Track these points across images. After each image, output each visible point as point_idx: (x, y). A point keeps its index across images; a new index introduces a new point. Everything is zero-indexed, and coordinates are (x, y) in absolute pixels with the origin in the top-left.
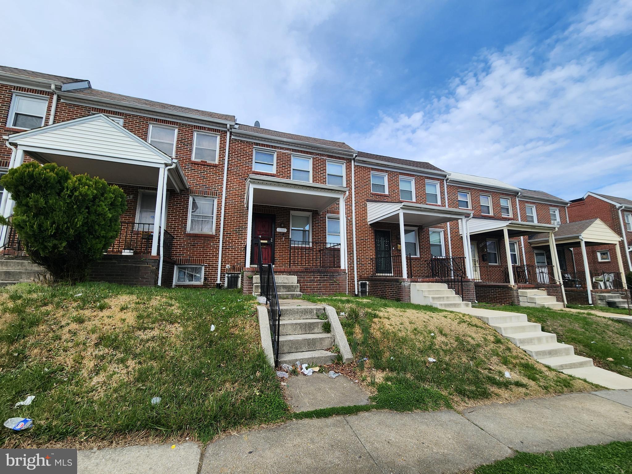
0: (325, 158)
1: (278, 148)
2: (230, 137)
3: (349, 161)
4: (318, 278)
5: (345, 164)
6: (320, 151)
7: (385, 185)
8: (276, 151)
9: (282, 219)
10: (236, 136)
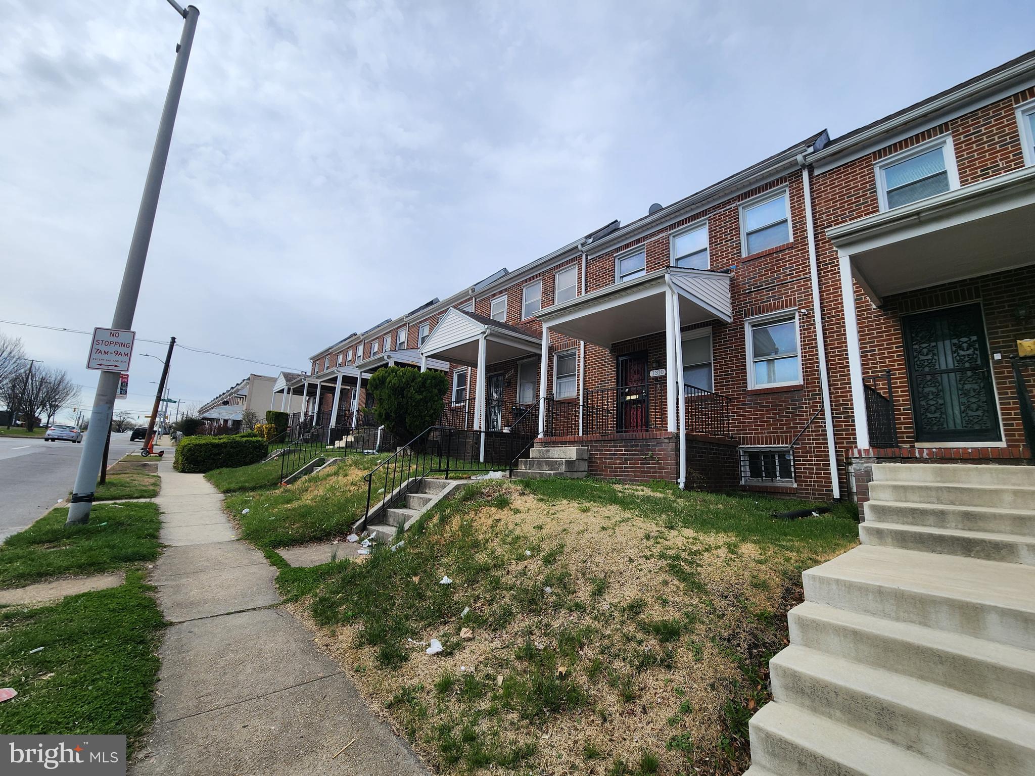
0: (734, 205)
1: (647, 237)
2: (587, 258)
3: (796, 176)
4: (621, 450)
5: (787, 189)
7: (947, 168)
8: (644, 244)
9: (657, 355)
10: (592, 254)
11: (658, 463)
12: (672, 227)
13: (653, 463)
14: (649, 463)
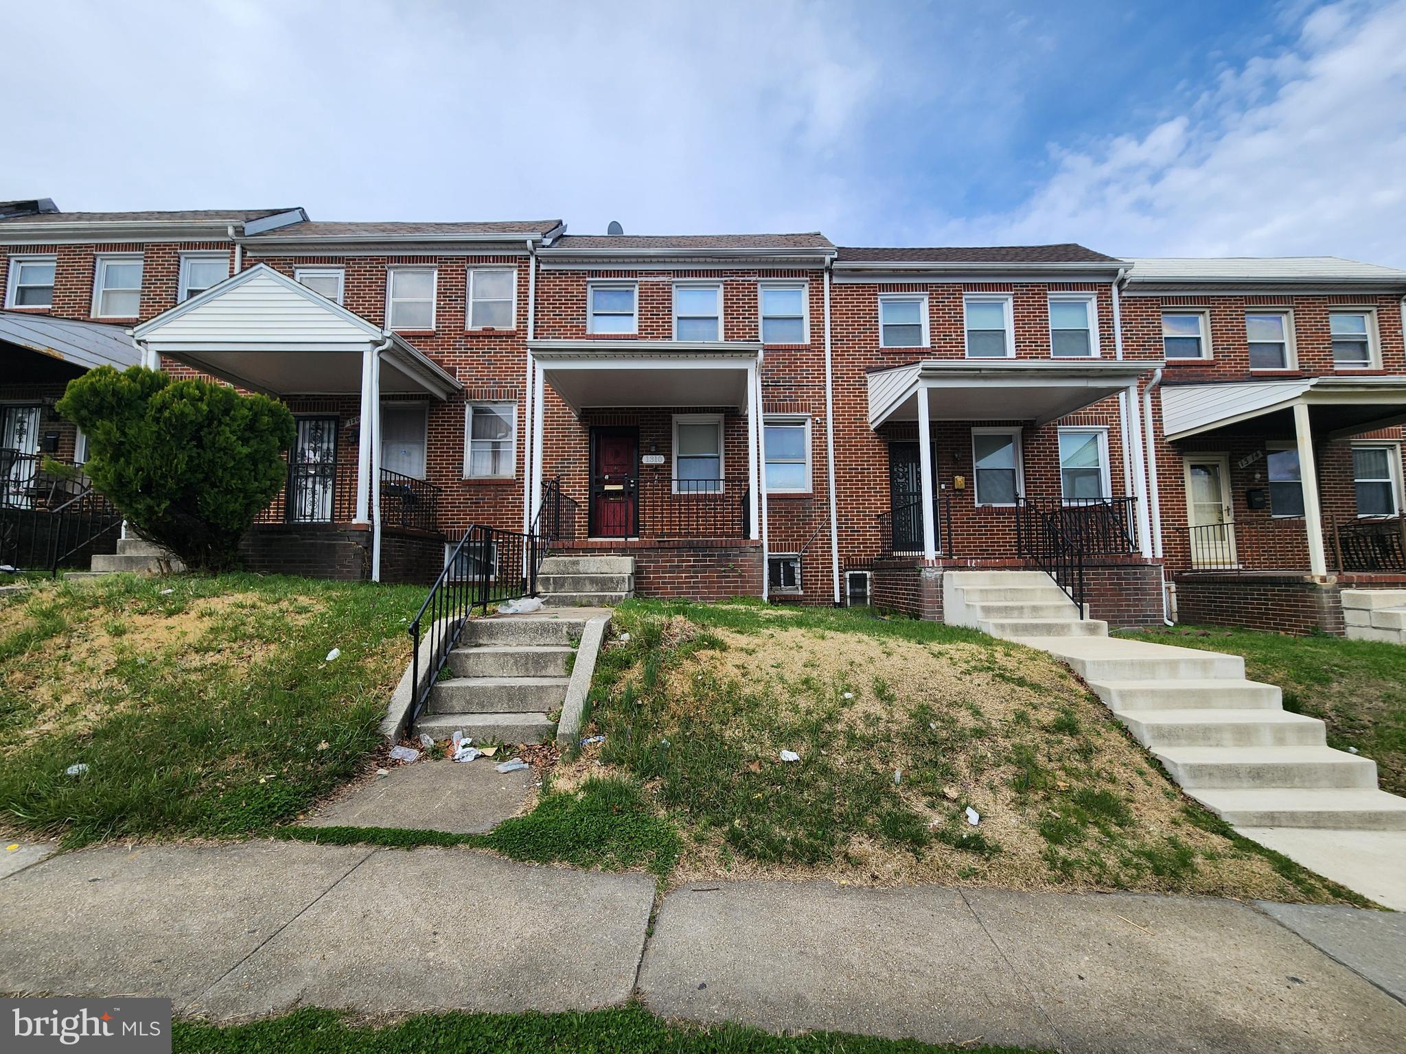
0: (754, 279)
1: (641, 273)
2: (537, 267)
3: (817, 275)
4: (690, 561)
5: (807, 286)
6: (740, 263)
7: (922, 323)
8: (637, 281)
9: (653, 436)
10: (548, 263)
11: (740, 576)
12: (678, 273)
13: (734, 577)
14: (729, 577)
